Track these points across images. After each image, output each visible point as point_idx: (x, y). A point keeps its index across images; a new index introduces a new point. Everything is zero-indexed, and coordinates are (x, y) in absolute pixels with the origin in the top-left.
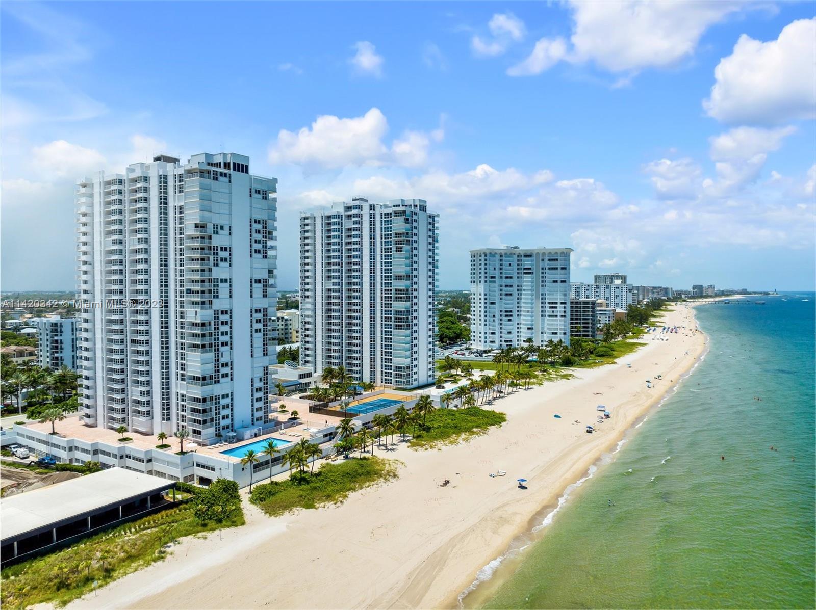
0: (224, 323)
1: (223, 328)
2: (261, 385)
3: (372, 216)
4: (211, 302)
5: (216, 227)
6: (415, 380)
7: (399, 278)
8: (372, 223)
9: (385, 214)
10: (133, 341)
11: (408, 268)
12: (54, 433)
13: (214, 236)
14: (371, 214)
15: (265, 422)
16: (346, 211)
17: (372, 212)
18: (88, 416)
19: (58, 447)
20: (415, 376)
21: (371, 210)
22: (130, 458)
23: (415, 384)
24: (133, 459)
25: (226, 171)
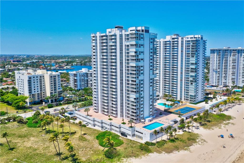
0: (142, 84)
1: (142, 86)
2: (152, 103)
3: (182, 42)
4: (138, 77)
5: (140, 52)
6: (197, 100)
7: (192, 64)
8: (182, 44)
9: (187, 41)
10: (111, 88)
11: (196, 61)
12: (88, 115)
13: (139, 56)
14: (182, 41)
15: (152, 116)
16: (172, 40)
17: (182, 40)
18: (96, 109)
19: (90, 120)
20: (197, 99)
21: (182, 39)
22: (113, 126)
23: (197, 101)
24: (115, 127)
25: (142, 33)
